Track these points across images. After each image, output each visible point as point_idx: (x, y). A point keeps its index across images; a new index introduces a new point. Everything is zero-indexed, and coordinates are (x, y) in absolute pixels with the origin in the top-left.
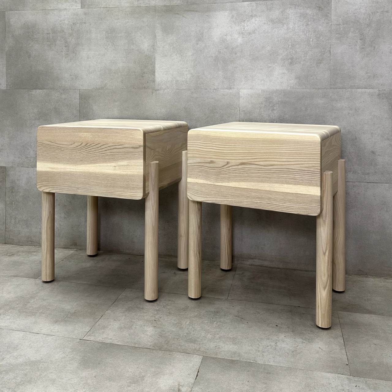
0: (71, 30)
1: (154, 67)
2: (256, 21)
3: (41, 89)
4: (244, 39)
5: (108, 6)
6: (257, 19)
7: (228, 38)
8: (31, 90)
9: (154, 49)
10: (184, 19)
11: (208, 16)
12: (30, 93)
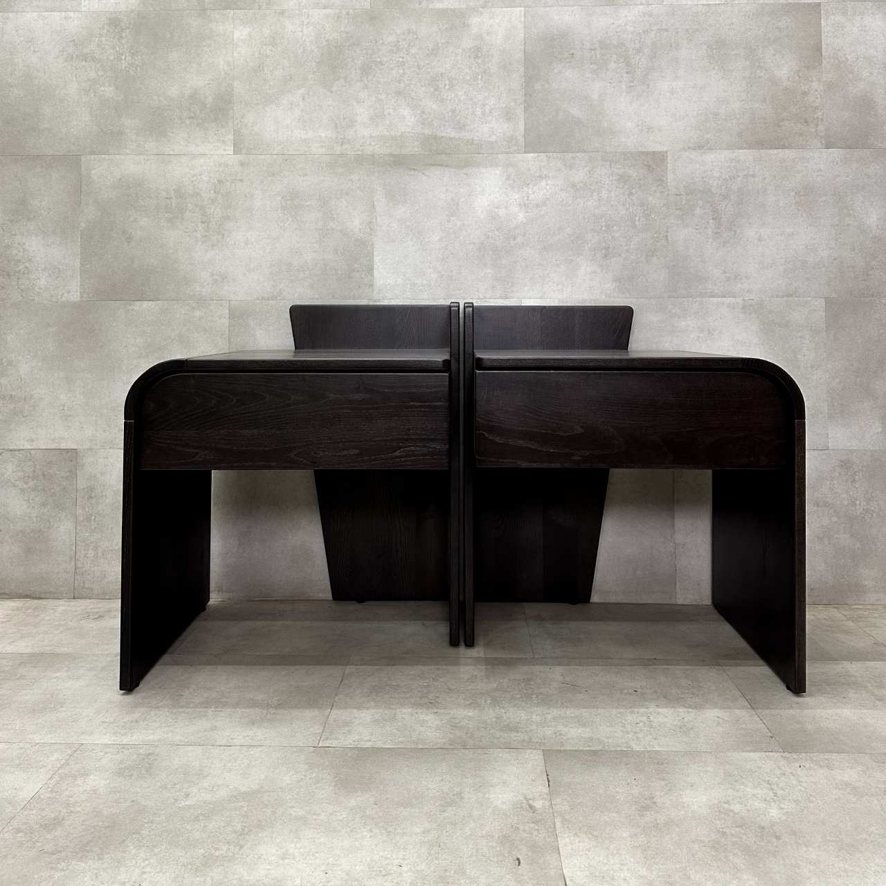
0: (215, 192)
1: (372, 260)
2: (547, 185)
3: (152, 301)
4: (527, 214)
5: (285, 151)
6: (549, 182)
7: (502, 212)
8: (132, 302)
9: (371, 229)
10: (425, 178)
11: (466, 174)
12: (130, 307)
